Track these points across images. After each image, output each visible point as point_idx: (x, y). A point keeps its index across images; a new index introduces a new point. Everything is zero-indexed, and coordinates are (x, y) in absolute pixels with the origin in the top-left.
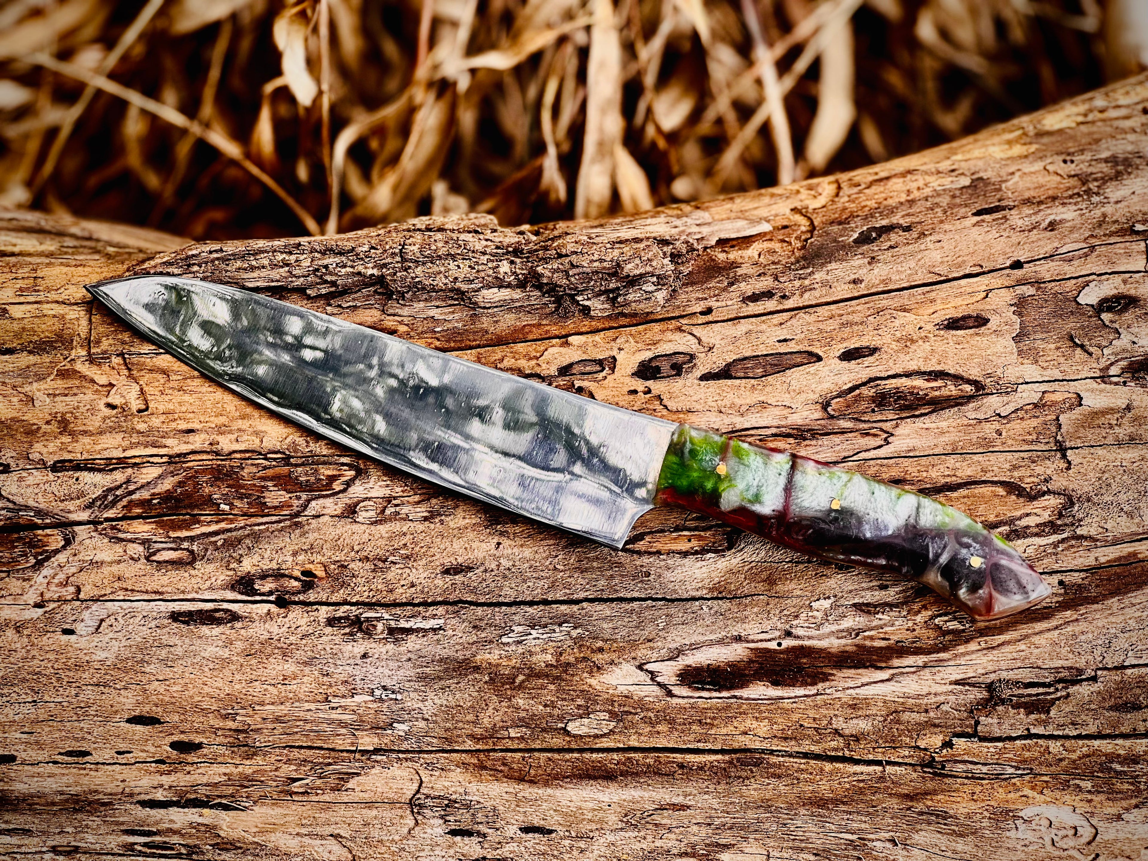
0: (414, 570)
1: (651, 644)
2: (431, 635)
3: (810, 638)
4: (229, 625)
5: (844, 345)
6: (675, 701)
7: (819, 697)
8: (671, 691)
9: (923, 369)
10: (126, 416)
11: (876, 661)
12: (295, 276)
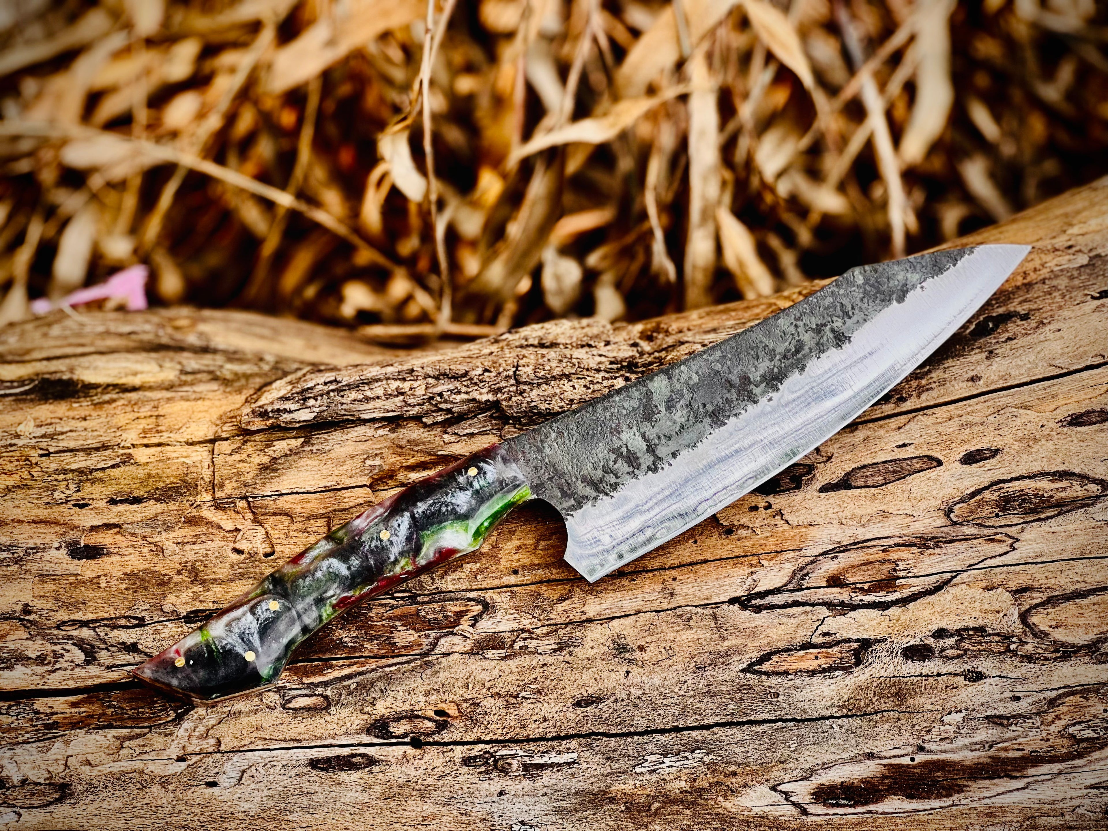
0: (546, 705)
1: (783, 766)
2: (565, 769)
3: (943, 752)
4: (367, 770)
5: (966, 447)
6: (810, 819)
7: (955, 808)
8: (805, 809)
9: (1047, 470)
10: (254, 562)
11: (1010, 770)
12: (410, 405)
